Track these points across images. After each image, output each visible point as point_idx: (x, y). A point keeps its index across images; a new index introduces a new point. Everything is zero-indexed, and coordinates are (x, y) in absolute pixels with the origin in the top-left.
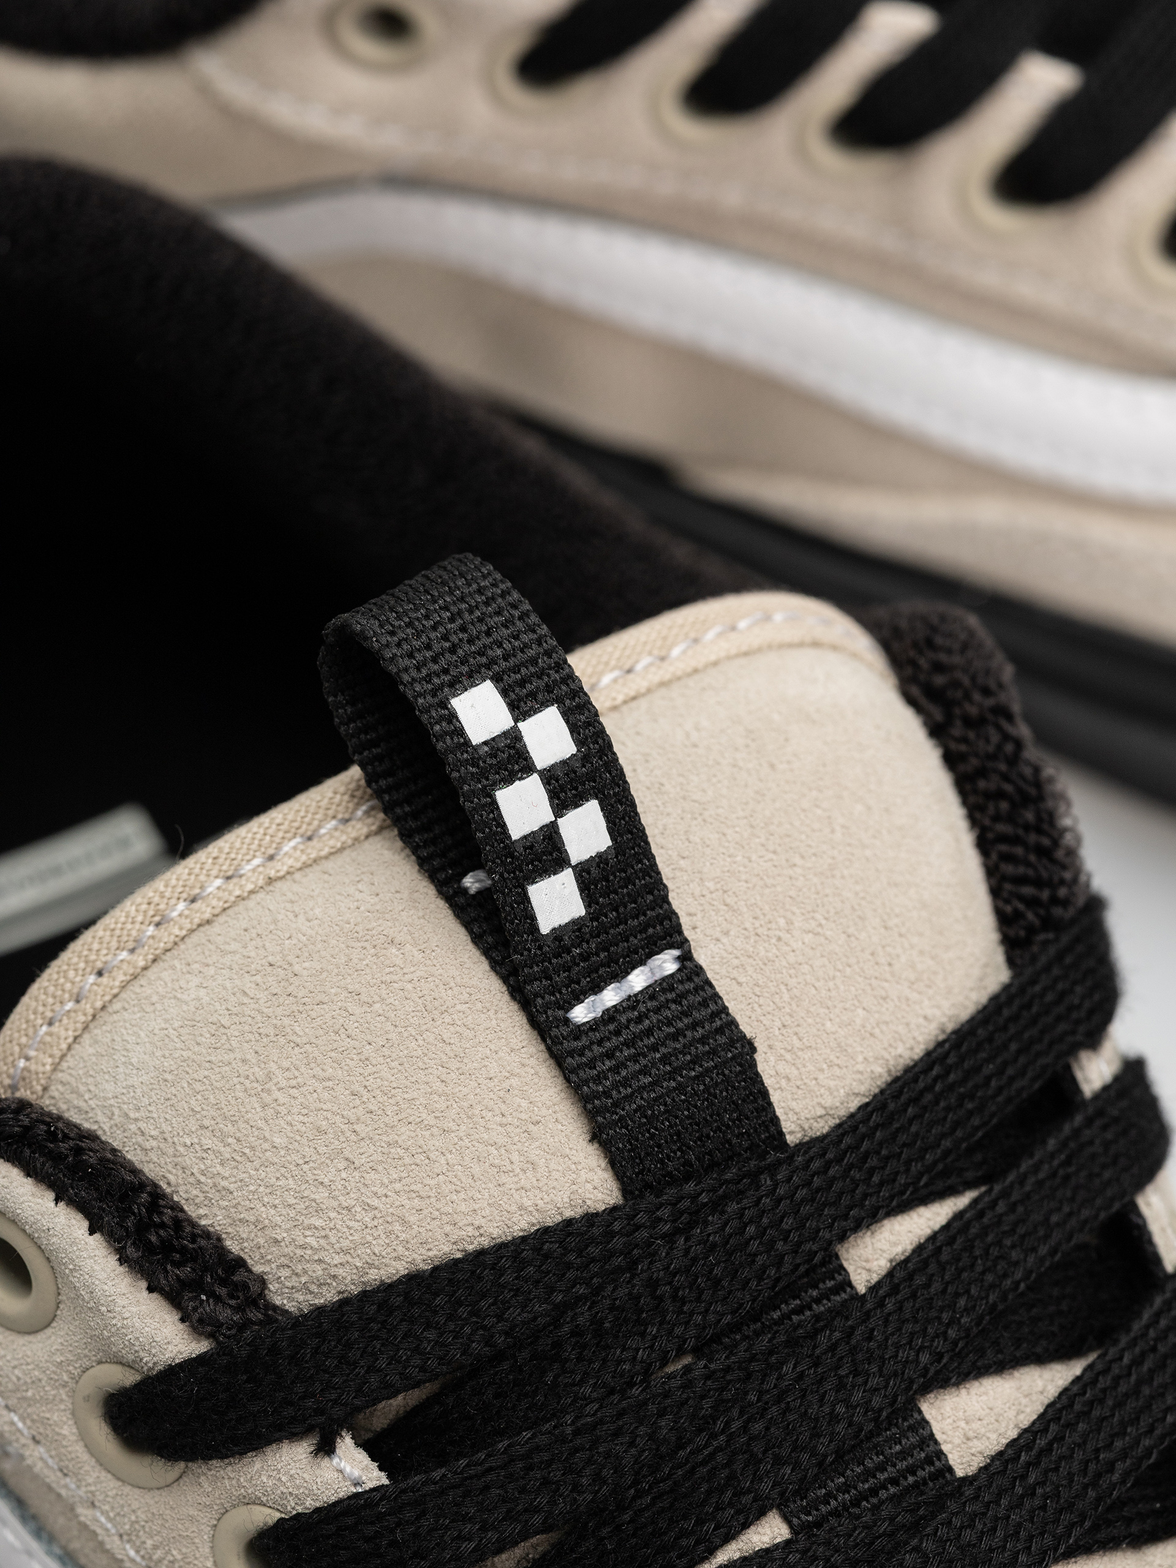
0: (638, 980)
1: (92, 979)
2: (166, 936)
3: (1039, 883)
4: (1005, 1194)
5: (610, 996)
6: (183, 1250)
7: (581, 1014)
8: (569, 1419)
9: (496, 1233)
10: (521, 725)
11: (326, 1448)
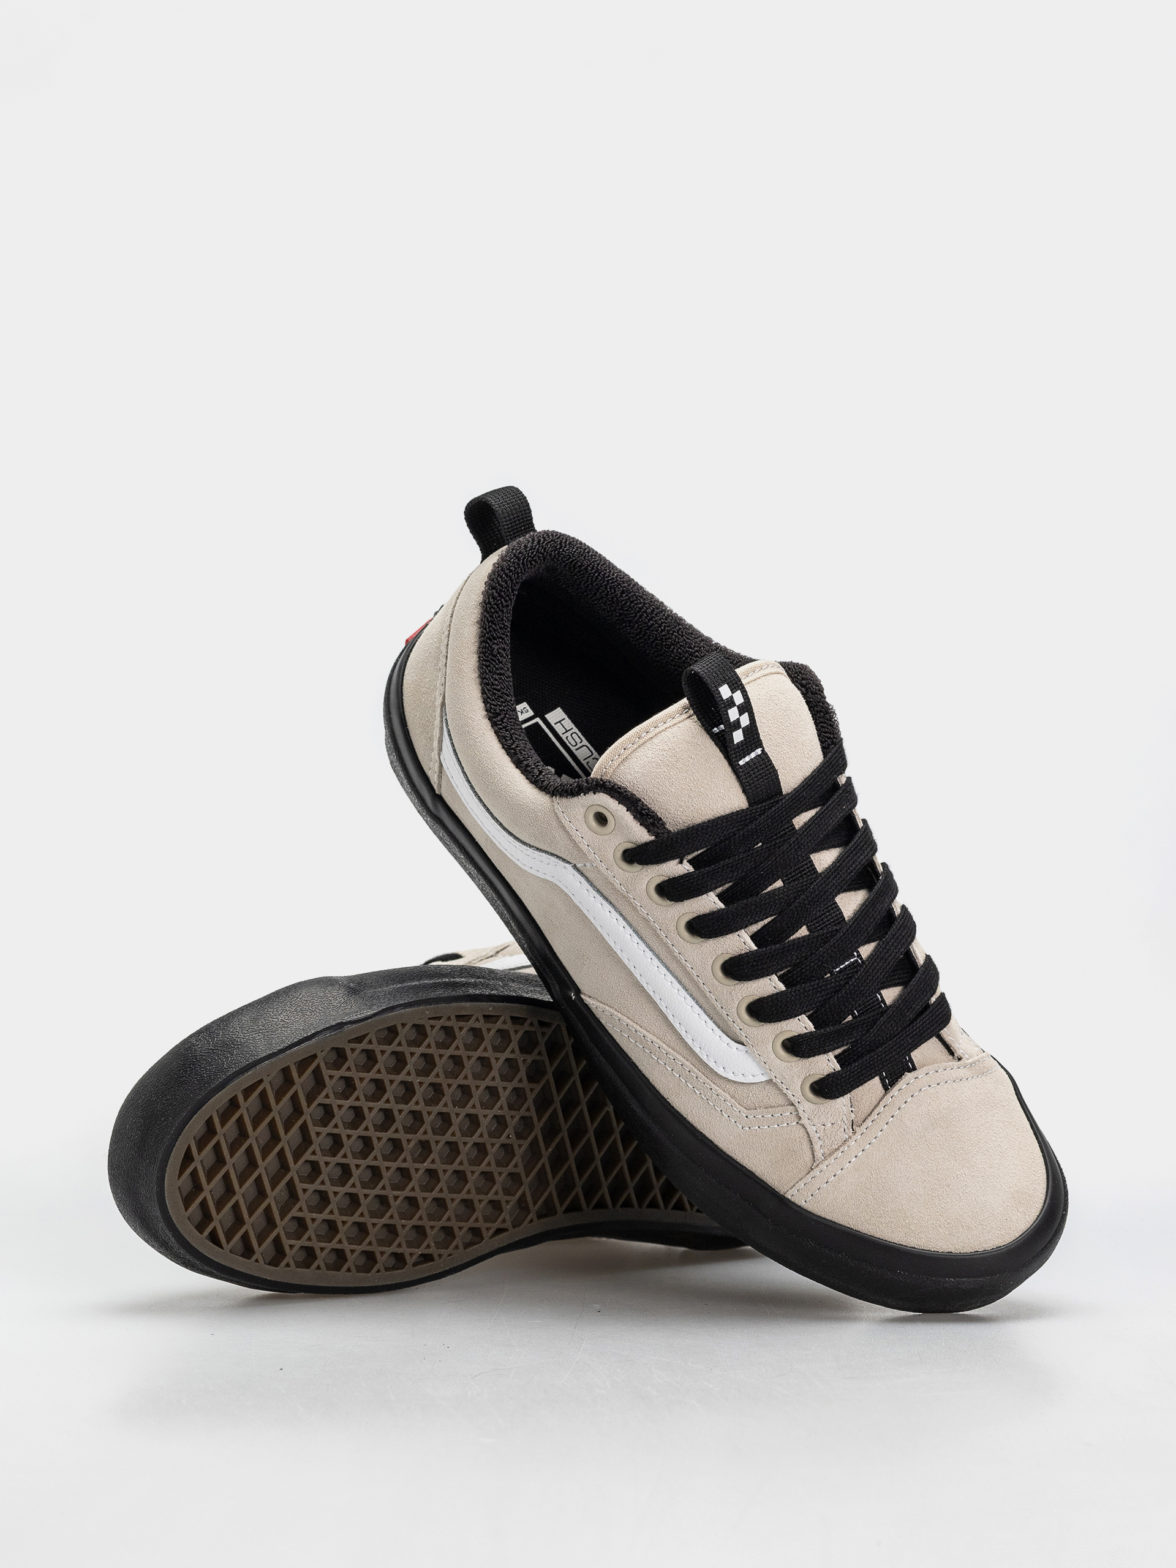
0: (753, 755)
1: (623, 750)
2: (641, 741)
3: (830, 733)
4: (827, 808)
5: (747, 759)
6: (650, 815)
7: (741, 763)
8: (737, 857)
9: (722, 813)
10: (733, 695)
11: (681, 862)
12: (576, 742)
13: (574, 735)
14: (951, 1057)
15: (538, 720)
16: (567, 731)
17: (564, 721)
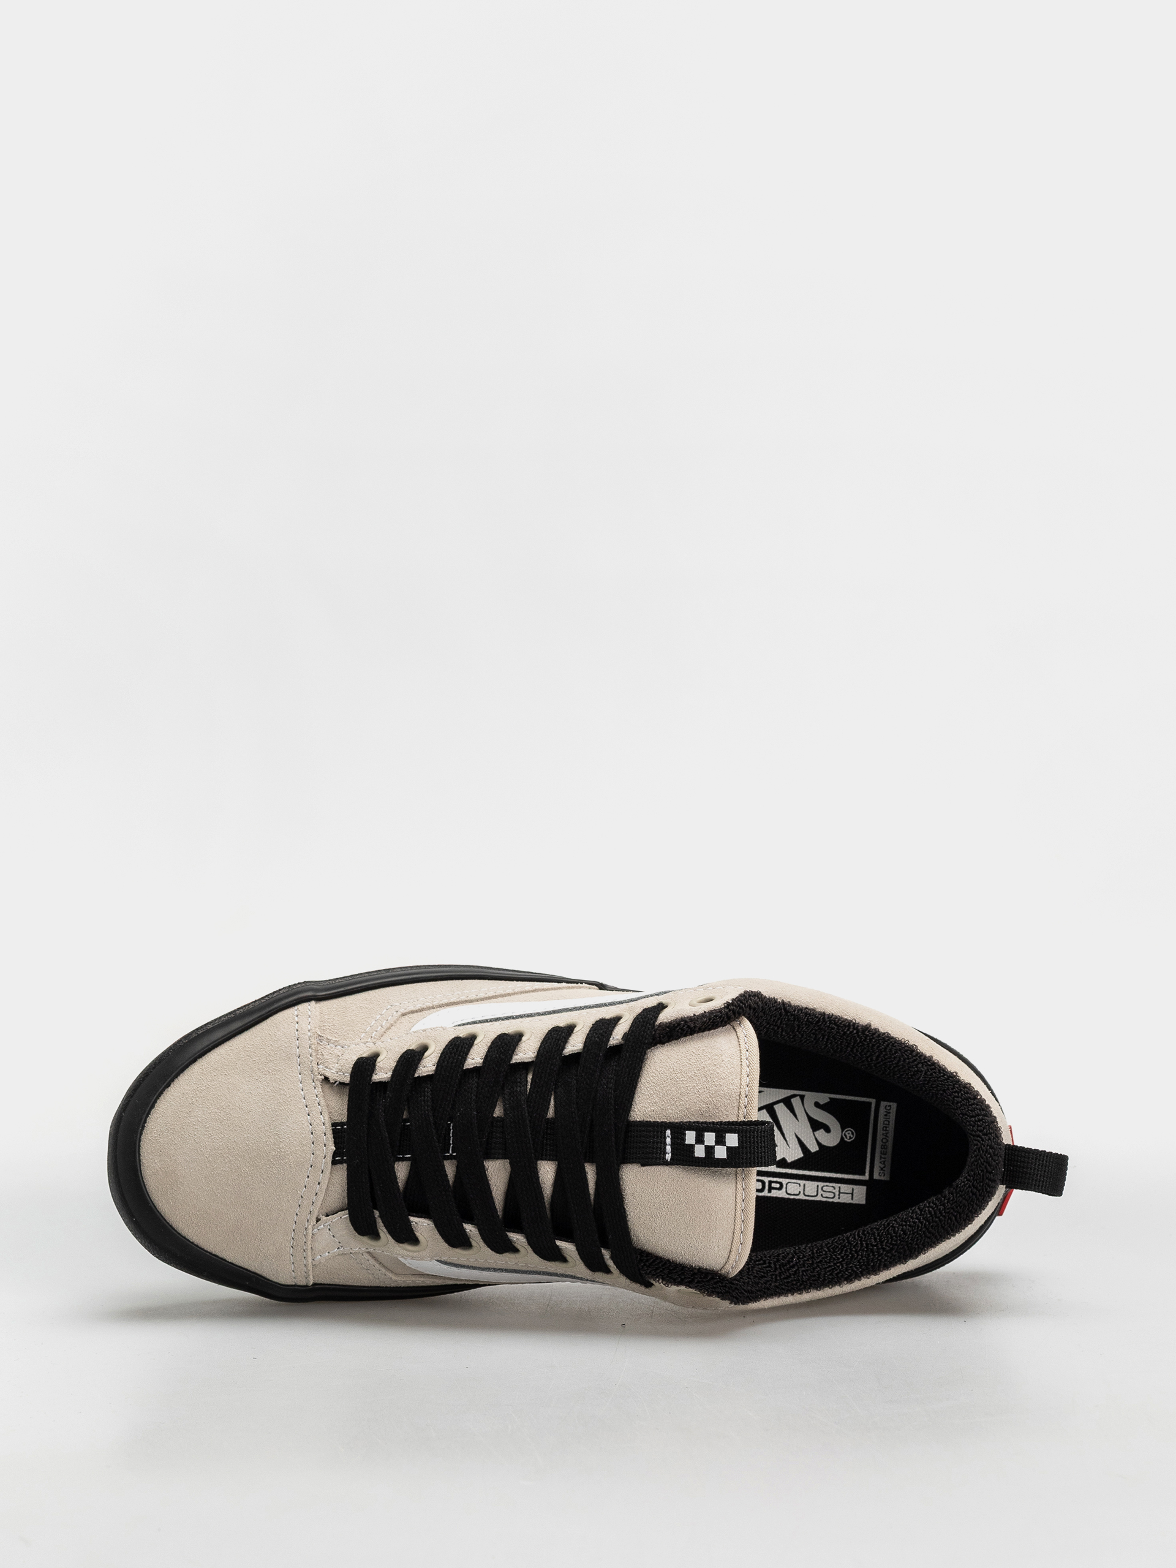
0: (668, 1148)
10: (725, 1147)
11: (623, 1037)
12: (824, 1191)
13: (832, 1195)
14: (325, 1211)
15: (866, 1177)
16: (840, 1193)
17: (850, 1198)
